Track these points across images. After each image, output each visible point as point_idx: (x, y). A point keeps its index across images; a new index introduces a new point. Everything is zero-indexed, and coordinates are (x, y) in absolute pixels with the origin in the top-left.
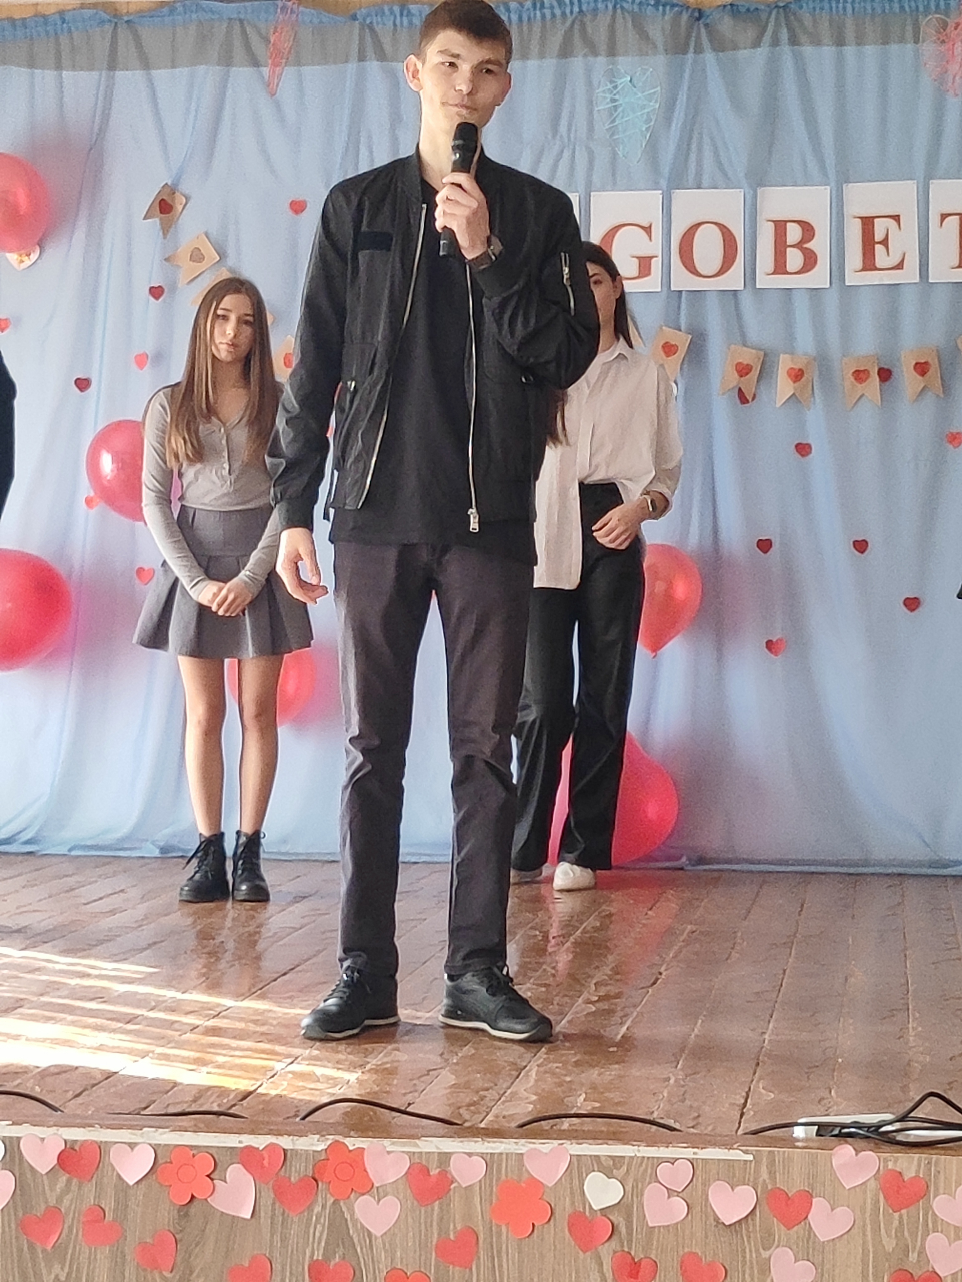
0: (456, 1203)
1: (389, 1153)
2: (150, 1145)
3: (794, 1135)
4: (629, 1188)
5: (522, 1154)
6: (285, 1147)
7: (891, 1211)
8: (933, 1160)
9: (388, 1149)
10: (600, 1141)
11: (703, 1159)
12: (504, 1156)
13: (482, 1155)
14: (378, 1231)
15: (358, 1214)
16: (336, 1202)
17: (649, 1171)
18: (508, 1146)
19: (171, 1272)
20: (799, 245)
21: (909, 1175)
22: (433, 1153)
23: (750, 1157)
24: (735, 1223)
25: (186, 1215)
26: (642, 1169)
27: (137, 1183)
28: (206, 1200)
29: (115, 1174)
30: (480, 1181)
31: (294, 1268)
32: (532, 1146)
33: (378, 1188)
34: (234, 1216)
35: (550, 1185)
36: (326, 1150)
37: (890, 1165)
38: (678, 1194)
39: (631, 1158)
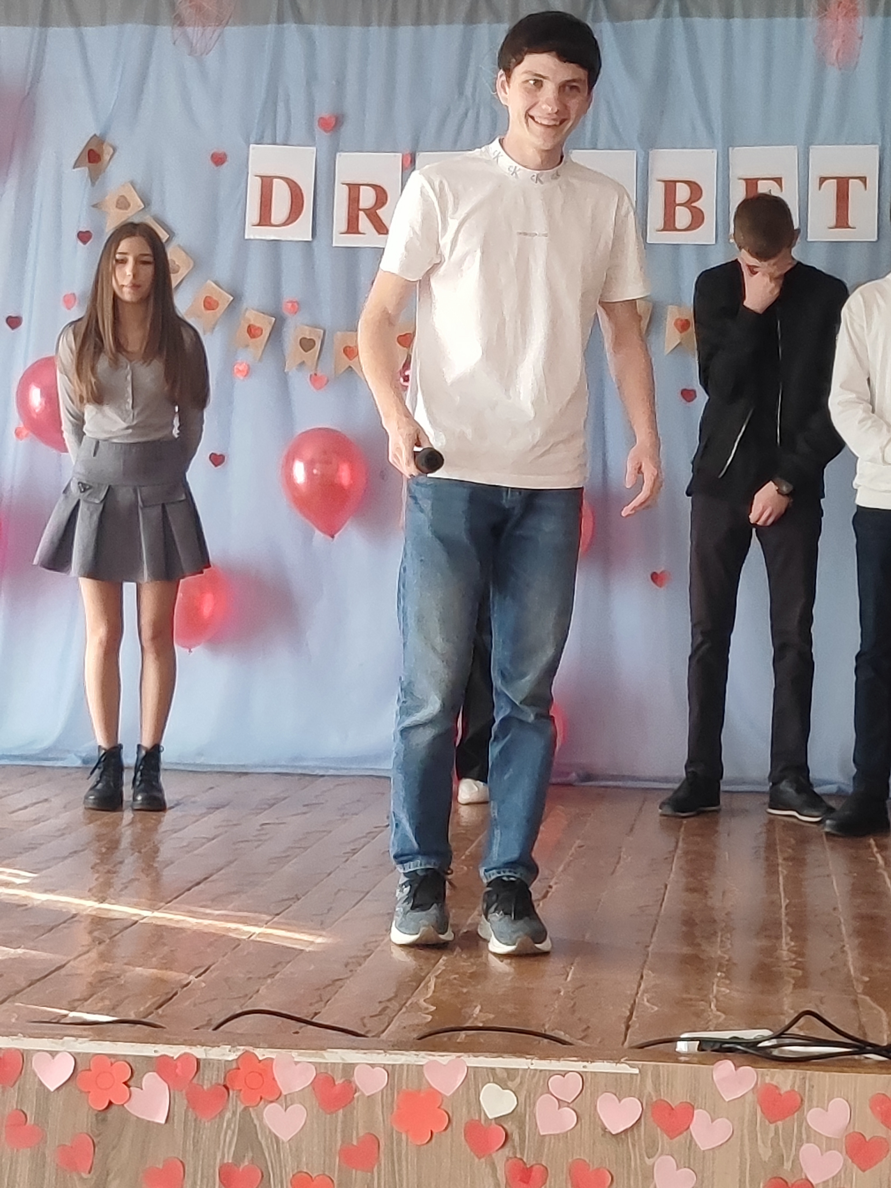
0: (359, 1109)
1: (297, 1063)
2: (70, 1053)
3: (677, 1050)
4: (522, 1099)
5: (422, 1066)
6: (198, 1057)
7: (767, 1122)
8: (808, 1075)
9: (296, 1060)
10: (495, 1055)
11: (591, 1072)
12: (405, 1068)
13: (384, 1066)
14: (285, 1136)
15: (266, 1121)
16: (246, 1109)
17: (541, 1083)
18: (409, 1058)
19: (89, 1172)
20: (687, 204)
21: (785, 1088)
22: (339, 1064)
23: (636, 1071)
24: (622, 1132)
25: (104, 1120)
26: (535, 1080)
27: (58, 1089)
28: (123, 1105)
29: (37, 1080)
30: (382, 1091)
31: (205, 1171)
32: (431, 1058)
33: (286, 1096)
34: (149, 1122)
35: (448, 1095)
36: (237, 1059)
37: (768, 1080)
38: (568, 1105)
39: (525, 1070)
